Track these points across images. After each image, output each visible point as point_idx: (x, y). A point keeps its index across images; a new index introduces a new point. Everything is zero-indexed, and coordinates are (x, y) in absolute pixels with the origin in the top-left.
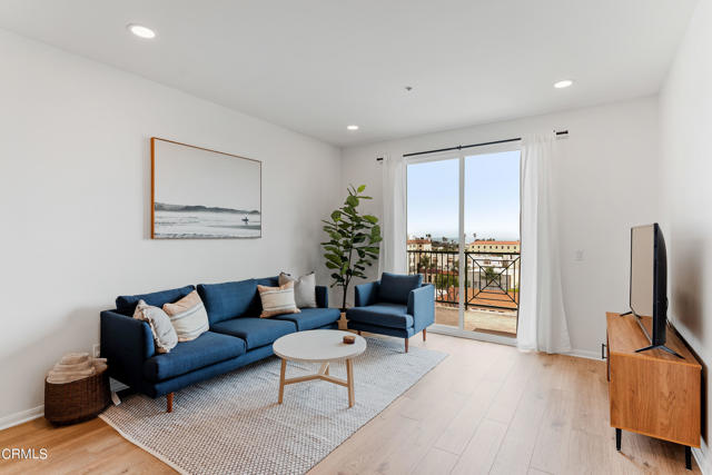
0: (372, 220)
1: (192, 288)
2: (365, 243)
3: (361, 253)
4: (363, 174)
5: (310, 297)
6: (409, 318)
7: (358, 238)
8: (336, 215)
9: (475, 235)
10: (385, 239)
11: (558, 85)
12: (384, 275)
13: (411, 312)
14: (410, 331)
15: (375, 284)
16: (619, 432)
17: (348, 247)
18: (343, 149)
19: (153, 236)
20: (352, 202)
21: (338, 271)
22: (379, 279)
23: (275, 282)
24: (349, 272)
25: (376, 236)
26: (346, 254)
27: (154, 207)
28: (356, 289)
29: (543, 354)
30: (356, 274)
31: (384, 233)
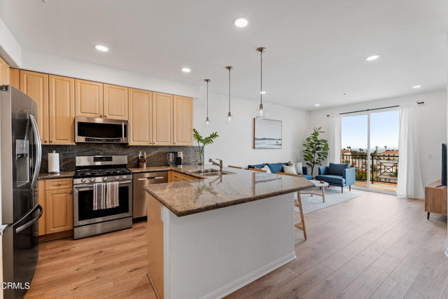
0: (325, 141)
1: (267, 164)
2: (321, 151)
3: (319, 155)
4: (320, 122)
5: (301, 171)
6: (343, 179)
7: (318, 149)
8: (308, 139)
9: (386, 147)
10: (331, 149)
11: (414, 87)
12: (330, 164)
13: (344, 178)
14: (344, 185)
15: (327, 168)
16: (429, 213)
17: (314, 152)
18: (310, 112)
19: (254, 148)
20: (316, 134)
21: (309, 162)
22: (328, 165)
23: (287, 164)
24: (314, 163)
25: (326, 148)
26: (313, 155)
27: (254, 139)
28: (319, 169)
29: (409, 199)
30: (317, 163)
31: (330, 146)
